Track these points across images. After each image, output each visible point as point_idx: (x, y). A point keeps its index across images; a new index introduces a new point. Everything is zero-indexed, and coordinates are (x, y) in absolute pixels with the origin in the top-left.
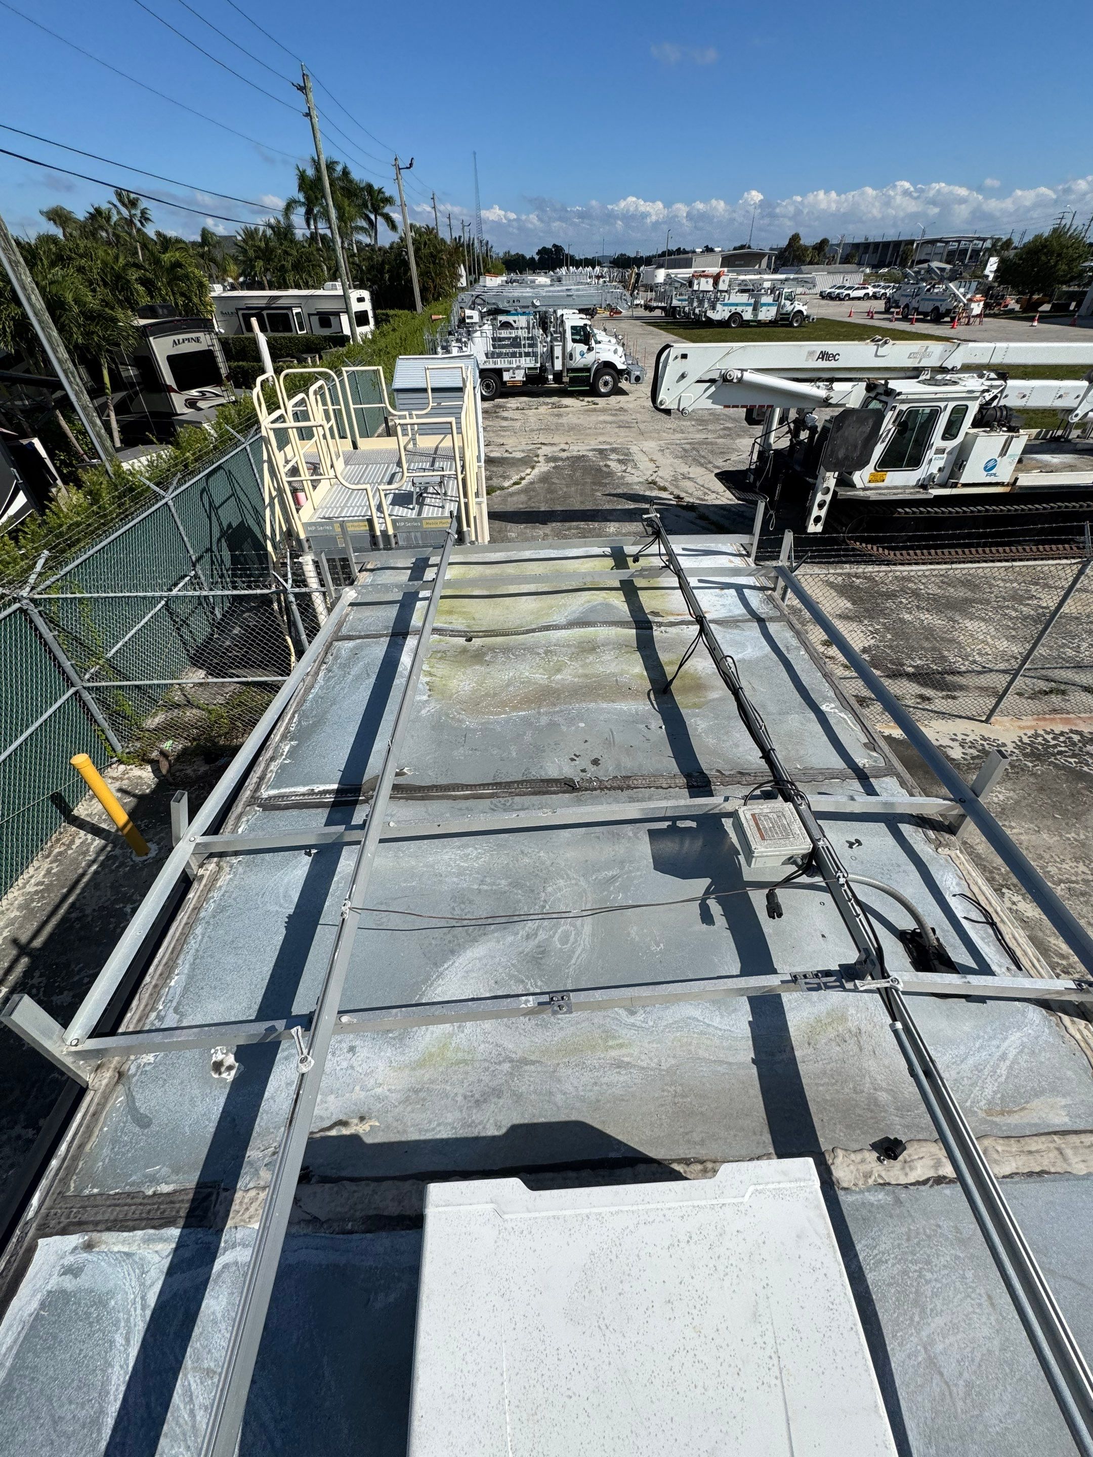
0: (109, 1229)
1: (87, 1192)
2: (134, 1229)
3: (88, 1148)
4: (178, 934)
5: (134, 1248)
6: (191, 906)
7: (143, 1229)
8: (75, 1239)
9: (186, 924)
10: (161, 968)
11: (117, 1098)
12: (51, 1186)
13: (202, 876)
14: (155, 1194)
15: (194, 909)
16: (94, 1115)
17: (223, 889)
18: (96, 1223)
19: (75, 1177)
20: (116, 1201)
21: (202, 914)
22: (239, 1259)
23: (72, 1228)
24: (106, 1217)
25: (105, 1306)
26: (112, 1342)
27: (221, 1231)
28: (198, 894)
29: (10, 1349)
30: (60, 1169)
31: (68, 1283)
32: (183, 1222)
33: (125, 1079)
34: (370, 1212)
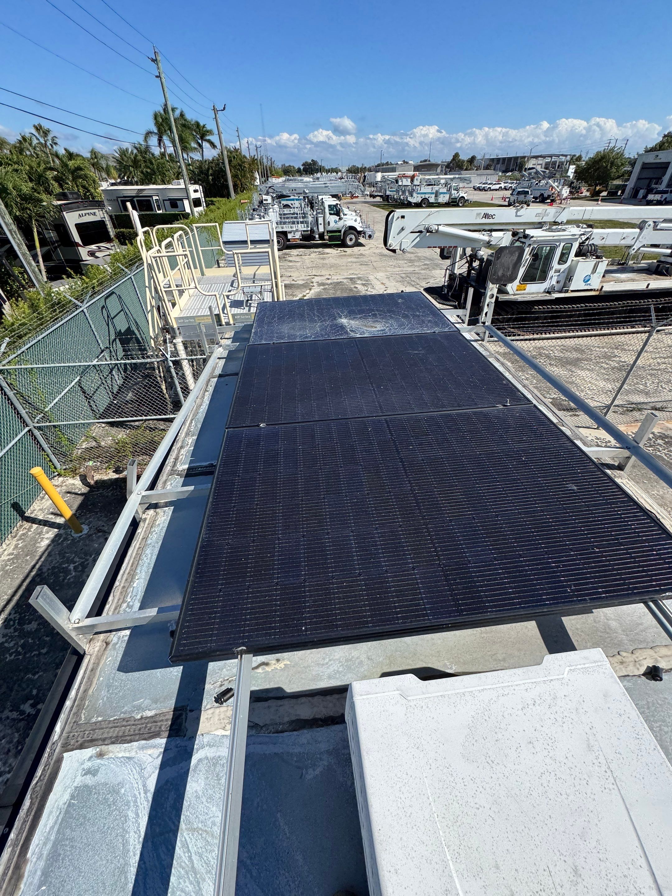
0: (113, 743)
1: (94, 720)
2: (131, 741)
3: (90, 692)
4: (134, 555)
5: (133, 754)
6: (141, 537)
7: (137, 741)
8: (90, 752)
9: (139, 548)
10: (125, 576)
11: (107, 658)
12: (68, 719)
13: (145, 519)
14: (142, 718)
15: (143, 539)
16: (92, 670)
17: (161, 525)
18: (104, 740)
19: (84, 711)
20: (115, 724)
21: (149, 542)
22: (209, 755)
23: (86, 744)
24: (110, 735)
25: (118, 793)
26: (126, 816)
27: (193, 738)
28: (144, 529)
29: (52, 828)
30: (72, 707)
31: (89, 780)
32: (167, 734)
33: (110, 646)
34: (294, 718)
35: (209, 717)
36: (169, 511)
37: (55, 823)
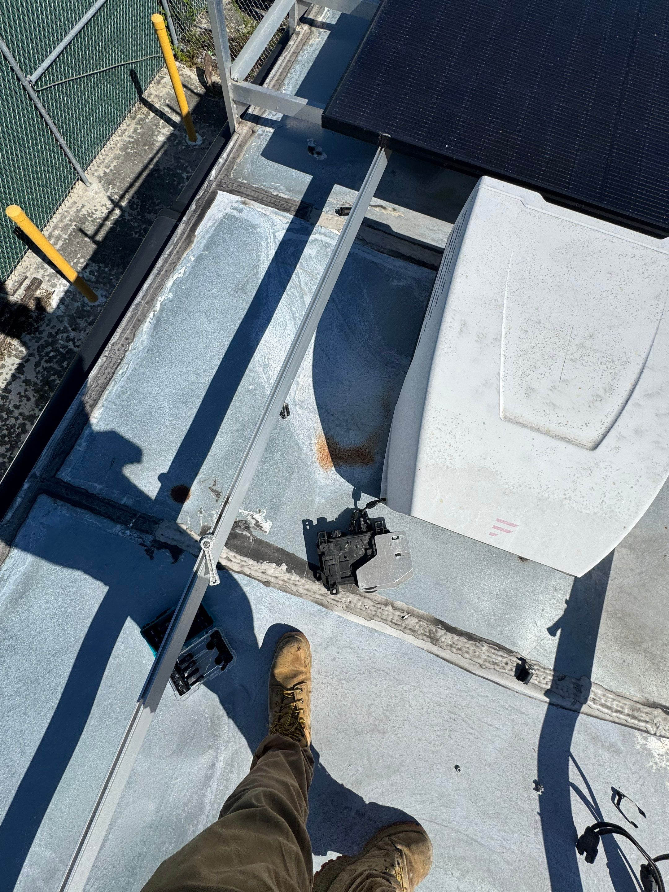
0: (254, 200)
1: (240, 180)
2: (267, 205)
3: (238, 160)
4: (283, 65)
5: (268, 213)
6: (292, 50)
7: (272, 207)
8: (236, 198)
9: (289, 61)
10: (273, 82)
11: (252, 143)
12: (221, 170)
13: (299, 33)
14: (277, 195)
15: (294, 53)
16: (240, 146)
17: (314, 47)
18: (248, 195)
19: (233, 171)
20: (256, 190)
21: (300, 58)
22: (323, 239)
23: (234, 192)
24: (252, 194)
25: (255, 229)
26: (260, 244)
27: (314, 225)
28: (297, 43)
29: (211, 227)
30: (224, 164)
31: (235, 213)
32: (294, 213)
33: (256, 135)
34: (395, 249)
35: (329, 218)
36: (325, 34)
37: (213, 225)
